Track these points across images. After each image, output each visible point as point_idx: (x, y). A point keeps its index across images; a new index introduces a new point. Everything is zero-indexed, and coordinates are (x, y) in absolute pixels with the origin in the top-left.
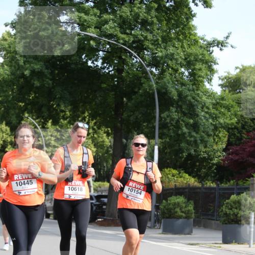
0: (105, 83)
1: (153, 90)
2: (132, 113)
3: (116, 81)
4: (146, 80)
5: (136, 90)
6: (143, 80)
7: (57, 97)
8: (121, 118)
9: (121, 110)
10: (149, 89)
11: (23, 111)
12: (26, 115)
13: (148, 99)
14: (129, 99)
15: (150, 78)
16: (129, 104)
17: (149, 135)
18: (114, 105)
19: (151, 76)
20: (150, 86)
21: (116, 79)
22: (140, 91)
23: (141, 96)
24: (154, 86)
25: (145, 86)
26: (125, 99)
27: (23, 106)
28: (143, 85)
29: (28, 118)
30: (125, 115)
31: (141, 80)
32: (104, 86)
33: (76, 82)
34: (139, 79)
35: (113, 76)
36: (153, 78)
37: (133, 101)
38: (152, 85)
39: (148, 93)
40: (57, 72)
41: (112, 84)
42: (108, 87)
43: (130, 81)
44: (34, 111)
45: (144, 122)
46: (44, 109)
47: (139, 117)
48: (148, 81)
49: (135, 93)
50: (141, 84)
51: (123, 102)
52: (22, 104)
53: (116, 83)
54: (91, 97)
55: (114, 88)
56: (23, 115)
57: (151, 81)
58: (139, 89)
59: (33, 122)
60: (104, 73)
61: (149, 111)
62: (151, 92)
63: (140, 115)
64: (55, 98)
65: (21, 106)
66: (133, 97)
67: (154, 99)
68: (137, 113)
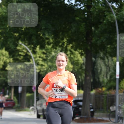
0: (78, 16)
1: (114, 20)
2: (99, 38)
3: (86, 14)
4: (108, 13)
5: (101, 21)
6: (106, 13)
7: (43, 28)
8: (91, 42)
9: (91, 36)
10: (111, 20)
11: (18, 39)
12: (20, 43)
13: (111, 27)
14: (97, 28)
15: (111, 11)
16: (96, 31)
17: (112, 54)
18: (85, 33)
19: (112, 10)
20: (112, 18)
21: (86, 13)
22: (105, 21)
23: (105, 25)
24: (115, 17)
25: (108, 17)
26: (93, 28)
27: (18, 36)
28: (107, 17)
29: (21, 45)
30: (93, 41)
31: (105, 13)
32: (77, 18)
33: (56, 16)
34: (103, 12)
35: (84, 11)
36: (114, 11)
37: (99, 29)
38: (113, 17)
39: (110, 22)
40: (42, 9)
41: (83, 17)
42: (80, 20)
43: (96, 14)
44: (26, 39)
45: (108, 45)
46: (33, 38)
47: (104, 41)
48: (110, 13)
49: (101, 23)
50: (105, 16)
51: (91, 30)
52: (17, 34)
53: (86, 16)
54: (68, 27)
55: (85, 20)
56: (18, 42)
57: (112, 13)
58: (104, 20)
59: (25, 48)
60: (77, 9)
61: (111, 36)
62: (112, 21)
63: (105, 40)
64: (41, 29)
65: (16, 36)
66: (100, 26)
67: (115, 27)
68: (102, 38)
